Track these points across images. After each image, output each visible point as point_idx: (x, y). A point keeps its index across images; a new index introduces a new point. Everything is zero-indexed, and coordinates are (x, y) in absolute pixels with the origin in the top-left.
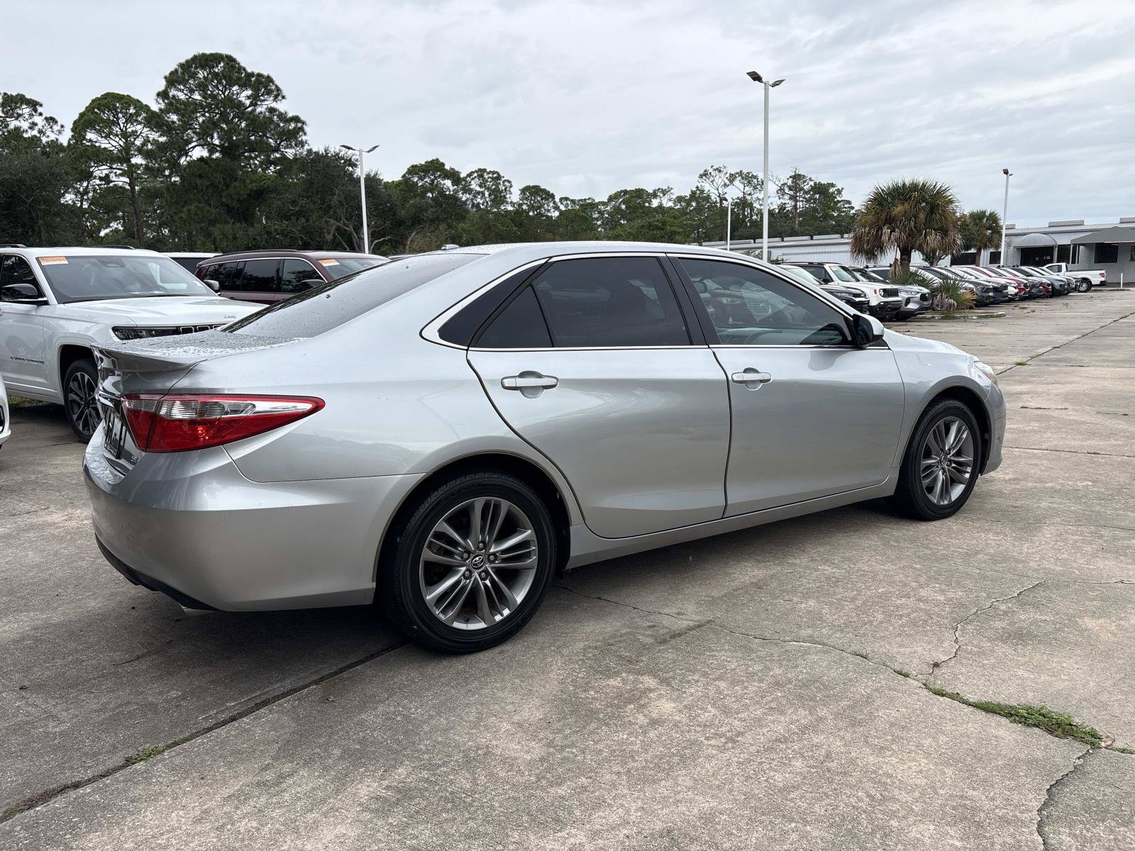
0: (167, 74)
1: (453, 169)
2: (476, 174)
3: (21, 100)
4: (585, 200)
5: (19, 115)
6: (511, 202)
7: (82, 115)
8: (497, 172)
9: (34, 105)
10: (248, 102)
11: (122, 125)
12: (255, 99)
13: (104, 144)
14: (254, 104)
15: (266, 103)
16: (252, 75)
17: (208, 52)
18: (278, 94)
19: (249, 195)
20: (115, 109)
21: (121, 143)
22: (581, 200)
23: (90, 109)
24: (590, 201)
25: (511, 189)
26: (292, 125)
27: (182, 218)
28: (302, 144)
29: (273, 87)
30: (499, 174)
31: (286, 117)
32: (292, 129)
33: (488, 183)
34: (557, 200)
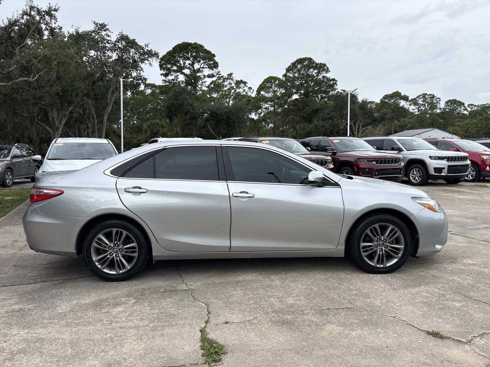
0: (287, 67)
1: (405, 95)
2: (421, 96)
3: (241, 82)
4: (485, 104)
5: (240, 87)
6: (440, 108)
7: (260, 85)
8: (433, 94)
9: (245, 83)
10: (315, 75)
11: (273, 88)
12: (319, 73)
13: (267, 95)
14: (317, 75)
15: (322, 74)
16: (318, 64)
17: (302, 58)
18: (327, 71)
19: (312, 112)
20: (272, 82)
21: (273, 95)
22: (483, 105)
23: (263, 83)
24: (487, 105)
25: (440, 102)
26: (332, 82)
27: (286, 122)
28: (335, 90)
29: (326, 68)
30: (434, 95)
31: (329, 79)
32: (331, 84)
33: (427, 100)
34: (466, 105)
